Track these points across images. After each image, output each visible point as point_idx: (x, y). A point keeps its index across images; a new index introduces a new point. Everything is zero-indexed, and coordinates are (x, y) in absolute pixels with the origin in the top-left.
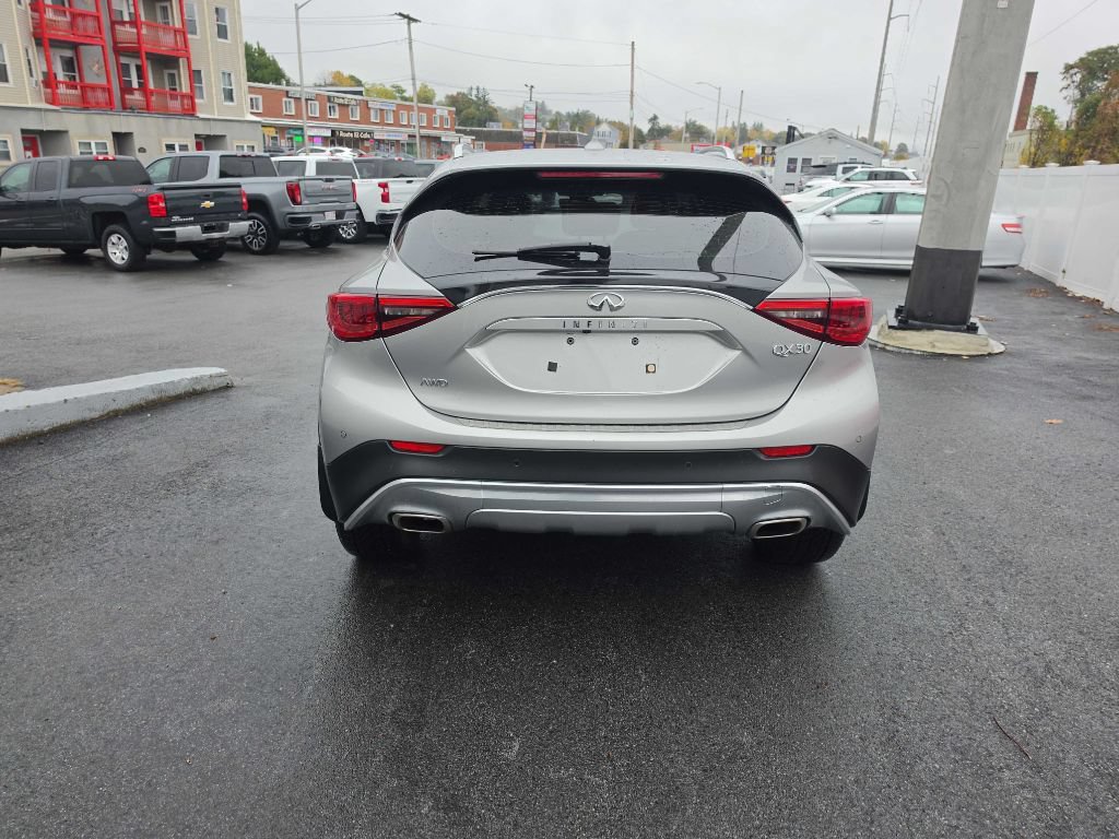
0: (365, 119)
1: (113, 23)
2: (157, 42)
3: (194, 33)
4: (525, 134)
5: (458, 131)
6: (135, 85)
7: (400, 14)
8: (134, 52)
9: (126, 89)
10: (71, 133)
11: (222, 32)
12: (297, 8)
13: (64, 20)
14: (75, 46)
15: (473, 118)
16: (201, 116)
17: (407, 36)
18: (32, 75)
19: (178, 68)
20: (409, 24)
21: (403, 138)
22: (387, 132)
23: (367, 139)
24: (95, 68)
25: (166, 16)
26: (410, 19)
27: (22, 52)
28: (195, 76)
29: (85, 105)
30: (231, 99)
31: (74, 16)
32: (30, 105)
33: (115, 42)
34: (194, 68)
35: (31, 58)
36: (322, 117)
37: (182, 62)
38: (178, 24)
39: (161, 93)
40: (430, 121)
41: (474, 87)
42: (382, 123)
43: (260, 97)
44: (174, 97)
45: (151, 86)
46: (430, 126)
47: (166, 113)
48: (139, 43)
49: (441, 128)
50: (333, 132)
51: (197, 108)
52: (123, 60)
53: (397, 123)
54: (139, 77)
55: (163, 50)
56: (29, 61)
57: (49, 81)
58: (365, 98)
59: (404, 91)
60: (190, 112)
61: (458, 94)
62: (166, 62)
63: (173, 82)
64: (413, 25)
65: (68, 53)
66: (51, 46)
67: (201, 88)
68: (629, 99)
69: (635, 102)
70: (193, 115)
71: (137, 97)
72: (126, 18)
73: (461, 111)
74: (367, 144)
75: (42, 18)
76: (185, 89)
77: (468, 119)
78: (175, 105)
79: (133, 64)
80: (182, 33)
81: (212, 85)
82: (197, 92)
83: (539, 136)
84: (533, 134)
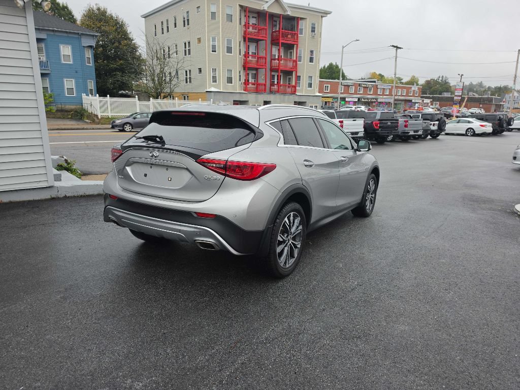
0: (375, 93)
1: (271, 60)
2: (286, 66)
3: (300, 61)
4: (455, 98)
5: (422, 97)
6: (276, 83)
7: (393, 46)
8: (277, 70)
9: (272, 84)
10: (249, 102)
11: (311, 60)
12: (343, 47)
13: (254, 60)
14: (257, 69)
15: (437, 91)
16: (298, 94)
17: (395, 55)
18: (240, 81)
19: (292, 75)
20: (397, 50)
21: (392, 101)
22: (385, 98)
23: (375, 102)
24: (262, 77)
25: (291, 55)
26: (397, 48)
27: (238, 72)
28: (298, 78)
29: (257, 91)
30: (311, 87)
31: (258, 58)
32: (238, 92)
33: (271, 67)
34: (298, 75)
35: (241, 74)
36: (355, 93)
37: (294, 73)
38: (295, 59)
39: (284, 85)
40: (407, 93)
41: (441, 76)
42: (383, 95)
43: (329, 85)
44: (289, 87)
45: (282, 83)
46: (407, 95)
47: (285, 93)
48: (279, 66)
49: (413, 96)
50: (359, 99)
51: (297, 91)
52: (273, 73)
53: (390, 94)
54: (278, 80)
55: (288, 69)
56: (240, 76)
57: (247, 82)
58: (376, 84)
59: (401, 80)
60: (294, 93)
61: (431, 79)
62: (288, 73)
63: (289, 81)
64: (399, 50)
65: (254, 72)
66: (248, 70)
67: (300, 83)
68: (513, 79)
69: (516, 81)
70: (295, 94)
71: (276, 87)
72: (277, 57)
73: (431, 88)
74: (374, 104)
75: (246, 60)
76: (294, 84)
77: (435, 91)
78: (289, 90)
79: (276, 74)
80: (295, 61)
81: (304, 81)
82: (298, 85)
83: (462, 100)
84: (460, 98)
